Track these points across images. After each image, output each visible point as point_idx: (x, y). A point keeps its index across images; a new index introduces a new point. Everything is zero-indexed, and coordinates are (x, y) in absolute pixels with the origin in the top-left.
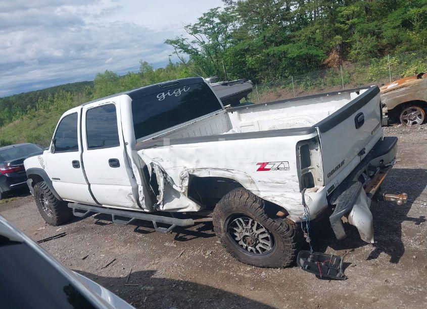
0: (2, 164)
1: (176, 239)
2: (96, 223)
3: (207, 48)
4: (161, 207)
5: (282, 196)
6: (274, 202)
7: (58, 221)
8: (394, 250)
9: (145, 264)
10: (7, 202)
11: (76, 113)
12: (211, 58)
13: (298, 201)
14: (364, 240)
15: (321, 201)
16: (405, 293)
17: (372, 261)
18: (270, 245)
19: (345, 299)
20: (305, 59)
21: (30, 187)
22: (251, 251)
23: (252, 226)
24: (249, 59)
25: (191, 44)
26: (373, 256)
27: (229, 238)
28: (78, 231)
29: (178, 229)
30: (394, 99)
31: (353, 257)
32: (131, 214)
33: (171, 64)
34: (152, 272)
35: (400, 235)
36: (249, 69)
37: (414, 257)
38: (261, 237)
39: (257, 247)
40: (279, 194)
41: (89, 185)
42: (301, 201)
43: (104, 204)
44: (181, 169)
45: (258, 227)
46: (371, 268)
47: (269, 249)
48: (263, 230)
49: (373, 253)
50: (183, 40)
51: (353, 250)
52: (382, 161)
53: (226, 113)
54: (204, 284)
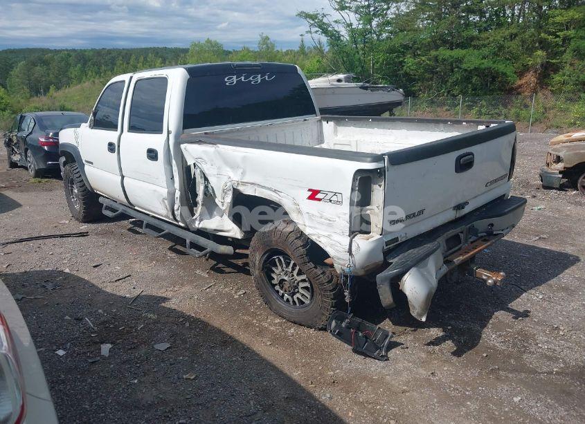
0: (43, 133)
1: (213, 268)
2: (129, 230)
3: (353, 32)
4: (197, 222)
5: (329, 237)
6: (318, 243)
7: (84, 217)
8: (465, 342)
9: (160, 288)
10: (40, 182)
11: (124, 81)
12: (357, 48)
13: (344, 247)
14: (413, 315)
15: (371, 253)
16: (446, 392)
17: (431, 348)
18: (309, 297)
19: (371, 381)
20: (487, 76)
21: (62, 167)
22: (288, 300)
23: (293, 269)
24: (410, 61)
25: (333, 24)
26: (436, 342)
27: (264, 279)
28: (104, 234)
29: (213, 255)
30: (576, 154)
31: (410, 338)
32: (165, 226)
33: (302, 47)
34: (165, 299)
35: (484, 326)
36: (406, 74)
37: (485, 355)
38: (302, 285)
39: (295, 297)
40: (326, 234)
41: (123, 177)
42: (348, 247)
43: (138, 207)
44: (225, 179)
45: (300, 273)
46: (423, 355)
47: (307, 302)
48: (304, 277)
49: (436, 339)
50: (324, 16)
51: (415, 330)
52: (492, 225)
53: (320, 121)
54: (216, 325)
